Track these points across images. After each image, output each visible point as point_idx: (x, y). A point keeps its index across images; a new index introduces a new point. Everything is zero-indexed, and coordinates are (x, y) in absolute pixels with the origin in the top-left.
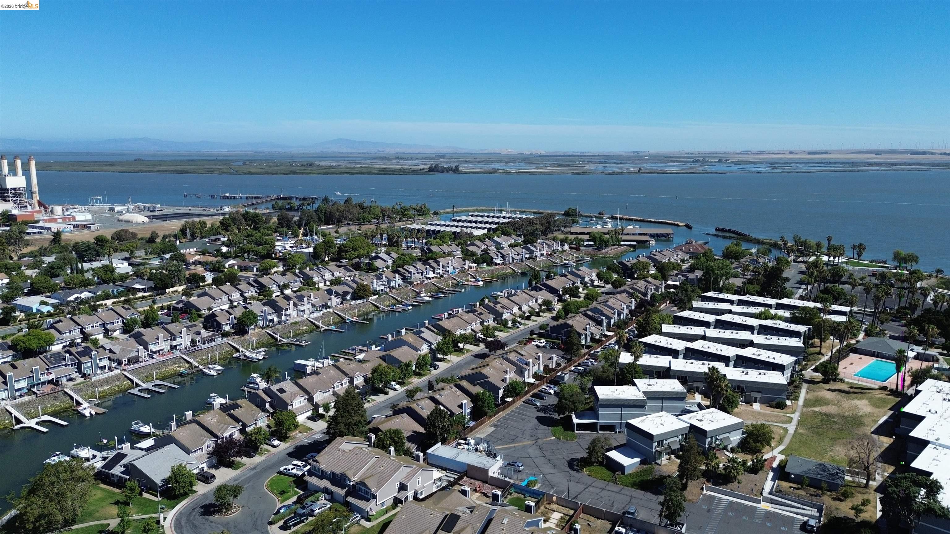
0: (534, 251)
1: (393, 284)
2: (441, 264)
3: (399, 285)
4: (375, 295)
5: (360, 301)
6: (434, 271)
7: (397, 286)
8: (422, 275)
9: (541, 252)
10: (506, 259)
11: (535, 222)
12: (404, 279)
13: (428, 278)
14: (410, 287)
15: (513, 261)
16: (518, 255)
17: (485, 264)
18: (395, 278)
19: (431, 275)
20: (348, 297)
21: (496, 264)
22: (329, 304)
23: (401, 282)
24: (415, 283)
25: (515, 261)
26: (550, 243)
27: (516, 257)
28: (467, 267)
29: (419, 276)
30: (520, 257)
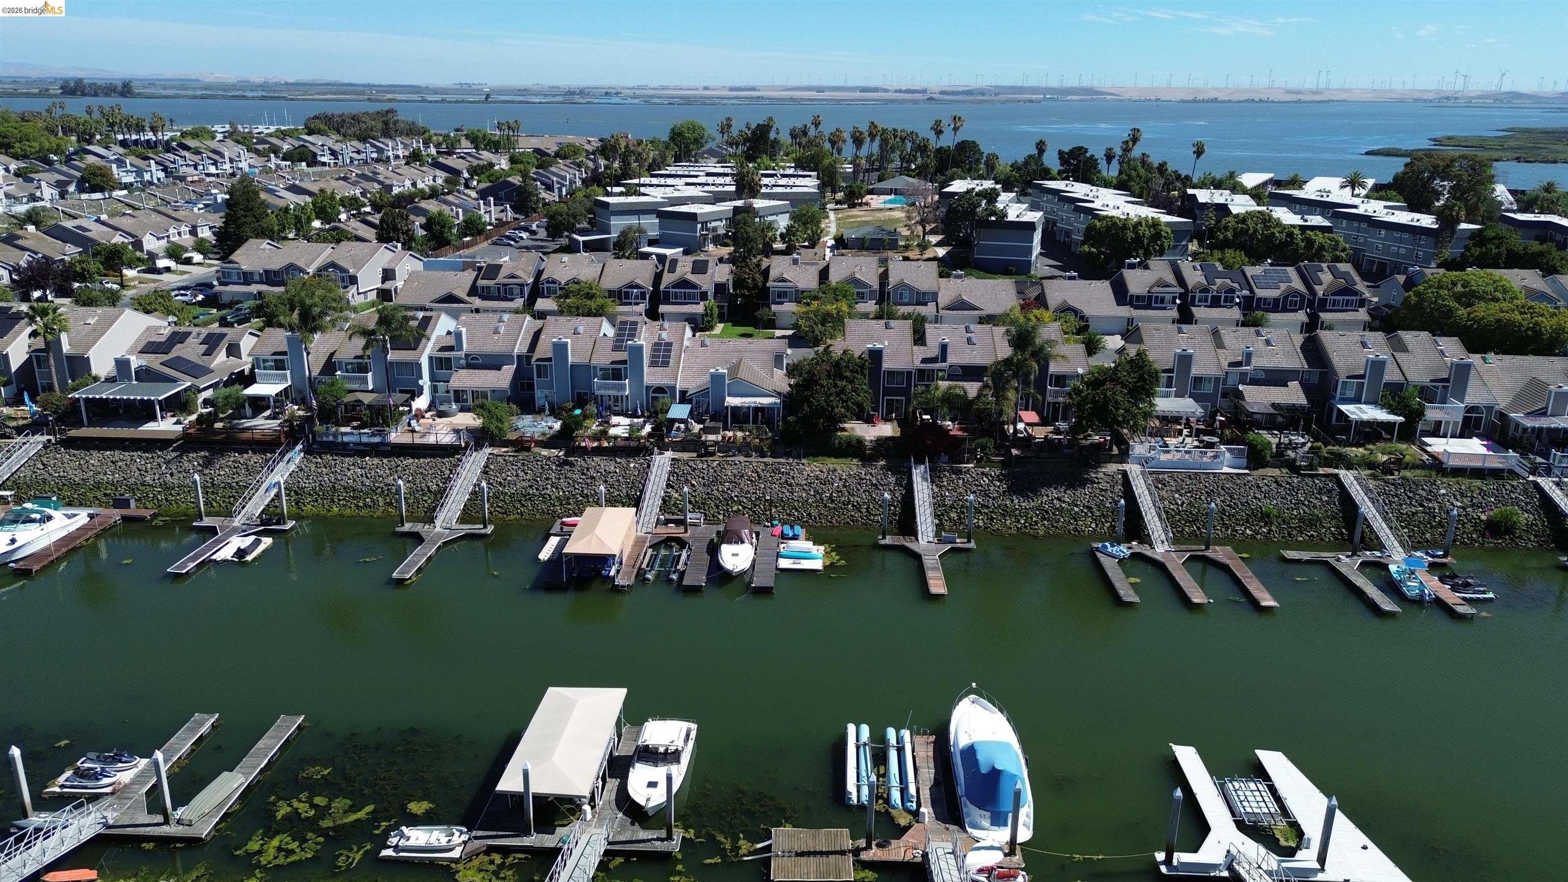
0: (383, 149)
1: (147, 177)
2: (227, 154)
3: (159, 179)
4: (122, 189)
5: (98, 196)
6: (215, 163)
7: (155, 181)
8: (196, 169)
9: (395, 152)
10: (340, 157)
11: (364, 119)
12: (165, 169)
13: (208, 175)
14: (181, 185)
15: (351, 162)
16: (358, 152)
17: (304, 164)
18: (149, 166)
19: (212, 169)
20: (72, 188)
21: (324, 164)
22: (38, 194)
23: (161, 175)
24: (190, 179)
25: (356, 163)
26: (405, 141)
27: (355, 155)
28: (273, 166)
29: (191, 170)
30: (363, 156)
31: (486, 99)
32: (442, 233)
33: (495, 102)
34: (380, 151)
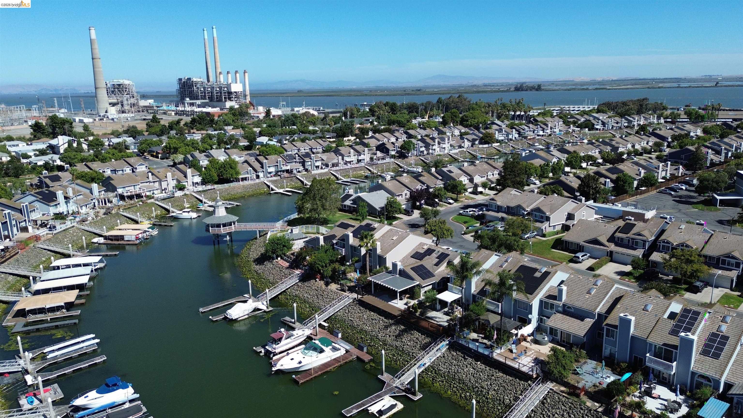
0: (632, 121)
1: (510, 137)
2: (549, 125)
3: (515, 138)
4: (497, 143)
5: (486, 146)
6: (543, 130)
7: (514, 139)
8: (534, 133)
10: (607, 126)
11: (629, 104)
12: (519, 134)
13: (538, 135)
14: (524, 140)
15: (612, 128)
16: (617, 123)
17: (587, 129)
18: (512, 132)
19: (541, 133)
20: (477, 142)
21: (597, 129)
22: (463, 145)
23: (517, 136)
24: (529, 138)
25: (614, 128)
27: (615, 125)
28: (571, 131)
29: (531, 133)
30: (619, 125)
31: (716, 85)
32: (624, 186)
33: (721, 86)
34: (630, 122)
